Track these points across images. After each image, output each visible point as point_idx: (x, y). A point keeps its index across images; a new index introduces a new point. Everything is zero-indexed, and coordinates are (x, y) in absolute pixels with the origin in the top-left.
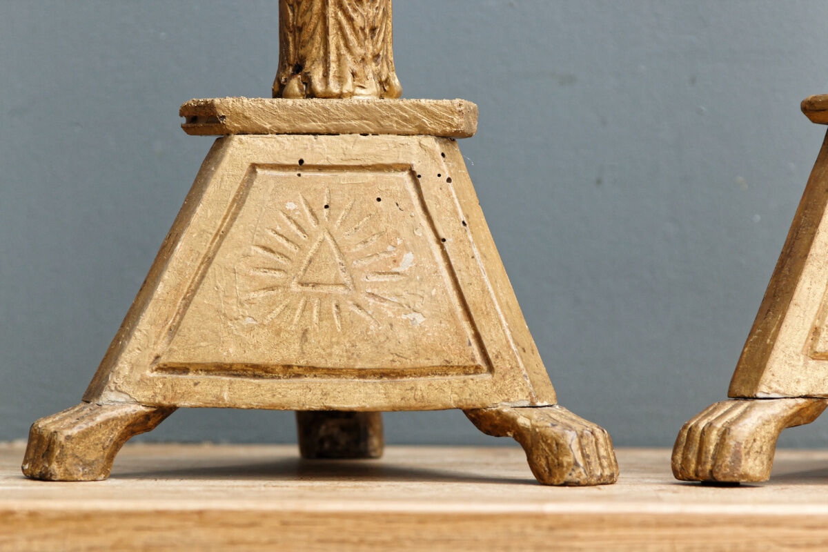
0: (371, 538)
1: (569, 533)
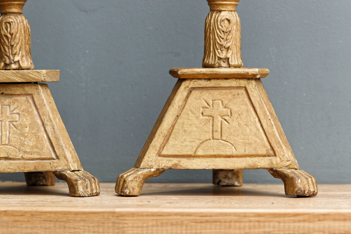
0: (60, 220)
1: (124, 218)
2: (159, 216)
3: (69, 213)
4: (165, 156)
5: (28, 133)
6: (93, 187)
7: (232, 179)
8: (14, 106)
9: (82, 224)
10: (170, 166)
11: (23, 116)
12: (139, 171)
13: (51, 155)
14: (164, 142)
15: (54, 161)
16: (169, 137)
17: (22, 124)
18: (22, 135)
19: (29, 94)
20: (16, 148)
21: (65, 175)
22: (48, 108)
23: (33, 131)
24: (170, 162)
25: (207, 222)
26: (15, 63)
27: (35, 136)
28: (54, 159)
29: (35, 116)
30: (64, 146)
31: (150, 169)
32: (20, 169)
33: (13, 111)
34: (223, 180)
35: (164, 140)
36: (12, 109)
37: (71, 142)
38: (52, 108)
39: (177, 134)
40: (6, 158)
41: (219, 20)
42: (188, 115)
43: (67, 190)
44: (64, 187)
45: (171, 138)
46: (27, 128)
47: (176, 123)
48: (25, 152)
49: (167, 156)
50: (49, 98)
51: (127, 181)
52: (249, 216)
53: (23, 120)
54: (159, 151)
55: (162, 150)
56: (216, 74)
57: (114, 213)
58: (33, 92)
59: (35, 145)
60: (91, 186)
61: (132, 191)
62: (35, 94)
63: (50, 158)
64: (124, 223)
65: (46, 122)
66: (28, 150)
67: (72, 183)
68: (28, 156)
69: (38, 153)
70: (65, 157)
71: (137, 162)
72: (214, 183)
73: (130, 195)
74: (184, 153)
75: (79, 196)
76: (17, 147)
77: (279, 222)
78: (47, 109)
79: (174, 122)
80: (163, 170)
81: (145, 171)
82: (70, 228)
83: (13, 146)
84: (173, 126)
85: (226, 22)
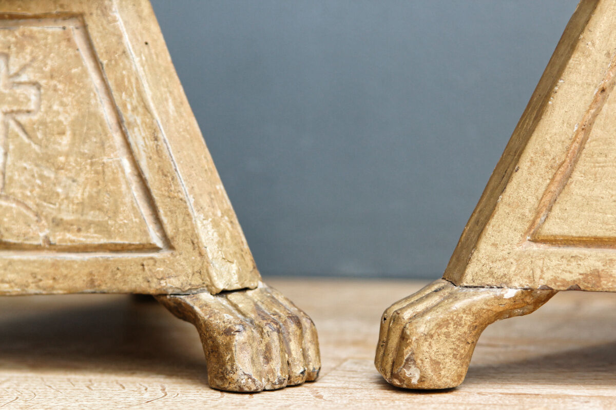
4: (553, 241)
5: (67, 155)
6: (293, 353)
8: (20, 56)
10: (575, 278)
11: (50, 92)
12: (457, 297)
13: (146, 233)
14: (553, 188)
15: (155, 255)
16: (572, 171)
17: (48, 120)
18: (48, 159)
19: (71, 16)
20: (28, 208)
21: (192, 308)
22: (136, 62)
23: (86, 149)
24: (574, 264)
27: (92, 164)
28: (156, 249)
29: (92, 95)
30: (192, 201)
31: (498, 292)
32: (41, 284)
33: (17, 75)
35: (552, 179)
36: (14, 69)
37: (220, 187)
38: (151, 65)
39: (601, 159)
45: (576, 176)
46: (64, 137)
47: (595, 116)
48: (57, 223)
49: (561, 241)
50: (144, 28)
51: (414, 338)
53: (50, 107)
54: (534, 222)
55: (543, 218)
58: (85, 9)
59: (91, 197)
60: (282, 350)
61: (429, 372)
62: (91, 14)
63: (143, 245)
65: (128, 116)
66: (67, 217)
67: (214, 340)
68: (69, 236)
69: (103, 228)
70: (195, 244)
71: (454, 260)
73: (425, 386)
75: (237, 389)
76: (30, 203)
78: (134, 68)
79: (588, 111)
80: (546, 292)
81: (484, 295)
83: (18, 202)
84: (586, 129)
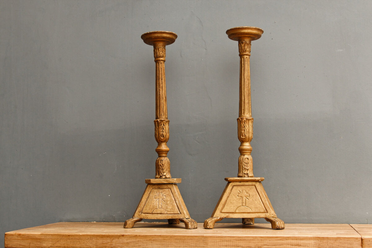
1: (207, 238)
2: (221, 237)
3: (186, 236)
4: (223, 213)
5: (169, 204)
7: (250, 221)
9: (190, 241)
10: (225, 217)
12: (213, 219)
13: (178, 212)
17: (167, 200)
18: (167, 204)
19: (169, 188)
20: (164, 210)
21: (184, 220)
22: (177, 193)
23: (171, 203)
24: (225, 215)
25: (241, 240)
26: (164, 176)
27: (172, 205)
28: (179, 214)
29: (172, 197)
30: (183, 209)
31: (217, 218)
32: (166, 218)
34: (246, 222)
35: (223, 206)
36: (163, 194)
37: (186, 207)
38: (178, 193)
39: (228, 204)
40: (161, 214)
41: (244, 158)
42: (232, 196)
43: (184, 226)
44: (183, 225)
45: (225, 206)
46: (169, 202)
48: (168, 211)
51: (208, 223)
52: (258, 238)
53: (167, 198)
54: (221, 211)
56: (243, 180)
57: (203, 236)
59: (172, 208)
60: (194, 225)
61: (210, 226)
62: (172, 188)
64: (207, 240)
65: (176, 199)
67: (186, 223)
68: (169, 213)
69: (173, 212)
70: (184, 213)
71: (212, 215)
72: (243, 223)
73: (210, 228)
74: (231, 211)
75: (189, 229)
77: (270, 240)
79: (226, 199)
80: (222, 218)
81: (215, 219)
82: (185, 242)
84: (226, 201)
85: (247, 159)
